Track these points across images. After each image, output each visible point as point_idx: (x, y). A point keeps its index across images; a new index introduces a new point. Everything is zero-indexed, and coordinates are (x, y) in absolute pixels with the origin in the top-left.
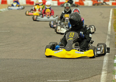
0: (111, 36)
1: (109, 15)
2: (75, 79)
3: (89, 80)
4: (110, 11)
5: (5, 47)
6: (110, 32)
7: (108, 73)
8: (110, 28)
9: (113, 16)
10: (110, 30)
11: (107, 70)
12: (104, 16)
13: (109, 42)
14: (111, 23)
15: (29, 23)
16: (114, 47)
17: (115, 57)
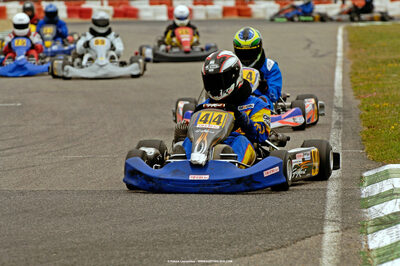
0: (344, 112)
1: (336, 45)
2: (241, 251)
3: (285, 252)
4: (336, 32)
5: (8, 155)
6: (341, 100)
7: (345, 229)
8: (341, 88)
9: (348, 49)
10: (341, 95)
11: (339, 219)
12: (317, 50)
13: (341, 131)
14: (343, 72)
16: (356, 148)
17: (362, 177)
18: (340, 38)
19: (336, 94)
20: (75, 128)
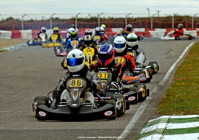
0: (161, 88)
1: (183, 51)
6: (164, 81)
8: (169, 75)
9: (187, 54)
10: (167, 79)
12: (171, 55)
13: (151, 98)
14: (175, 66)
15: (38, 69)
16: (154, 107)
17: (147, 123)
18: (187, 48)
19: (164, 78)
20: (16, 96)
